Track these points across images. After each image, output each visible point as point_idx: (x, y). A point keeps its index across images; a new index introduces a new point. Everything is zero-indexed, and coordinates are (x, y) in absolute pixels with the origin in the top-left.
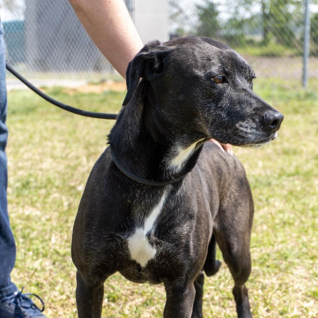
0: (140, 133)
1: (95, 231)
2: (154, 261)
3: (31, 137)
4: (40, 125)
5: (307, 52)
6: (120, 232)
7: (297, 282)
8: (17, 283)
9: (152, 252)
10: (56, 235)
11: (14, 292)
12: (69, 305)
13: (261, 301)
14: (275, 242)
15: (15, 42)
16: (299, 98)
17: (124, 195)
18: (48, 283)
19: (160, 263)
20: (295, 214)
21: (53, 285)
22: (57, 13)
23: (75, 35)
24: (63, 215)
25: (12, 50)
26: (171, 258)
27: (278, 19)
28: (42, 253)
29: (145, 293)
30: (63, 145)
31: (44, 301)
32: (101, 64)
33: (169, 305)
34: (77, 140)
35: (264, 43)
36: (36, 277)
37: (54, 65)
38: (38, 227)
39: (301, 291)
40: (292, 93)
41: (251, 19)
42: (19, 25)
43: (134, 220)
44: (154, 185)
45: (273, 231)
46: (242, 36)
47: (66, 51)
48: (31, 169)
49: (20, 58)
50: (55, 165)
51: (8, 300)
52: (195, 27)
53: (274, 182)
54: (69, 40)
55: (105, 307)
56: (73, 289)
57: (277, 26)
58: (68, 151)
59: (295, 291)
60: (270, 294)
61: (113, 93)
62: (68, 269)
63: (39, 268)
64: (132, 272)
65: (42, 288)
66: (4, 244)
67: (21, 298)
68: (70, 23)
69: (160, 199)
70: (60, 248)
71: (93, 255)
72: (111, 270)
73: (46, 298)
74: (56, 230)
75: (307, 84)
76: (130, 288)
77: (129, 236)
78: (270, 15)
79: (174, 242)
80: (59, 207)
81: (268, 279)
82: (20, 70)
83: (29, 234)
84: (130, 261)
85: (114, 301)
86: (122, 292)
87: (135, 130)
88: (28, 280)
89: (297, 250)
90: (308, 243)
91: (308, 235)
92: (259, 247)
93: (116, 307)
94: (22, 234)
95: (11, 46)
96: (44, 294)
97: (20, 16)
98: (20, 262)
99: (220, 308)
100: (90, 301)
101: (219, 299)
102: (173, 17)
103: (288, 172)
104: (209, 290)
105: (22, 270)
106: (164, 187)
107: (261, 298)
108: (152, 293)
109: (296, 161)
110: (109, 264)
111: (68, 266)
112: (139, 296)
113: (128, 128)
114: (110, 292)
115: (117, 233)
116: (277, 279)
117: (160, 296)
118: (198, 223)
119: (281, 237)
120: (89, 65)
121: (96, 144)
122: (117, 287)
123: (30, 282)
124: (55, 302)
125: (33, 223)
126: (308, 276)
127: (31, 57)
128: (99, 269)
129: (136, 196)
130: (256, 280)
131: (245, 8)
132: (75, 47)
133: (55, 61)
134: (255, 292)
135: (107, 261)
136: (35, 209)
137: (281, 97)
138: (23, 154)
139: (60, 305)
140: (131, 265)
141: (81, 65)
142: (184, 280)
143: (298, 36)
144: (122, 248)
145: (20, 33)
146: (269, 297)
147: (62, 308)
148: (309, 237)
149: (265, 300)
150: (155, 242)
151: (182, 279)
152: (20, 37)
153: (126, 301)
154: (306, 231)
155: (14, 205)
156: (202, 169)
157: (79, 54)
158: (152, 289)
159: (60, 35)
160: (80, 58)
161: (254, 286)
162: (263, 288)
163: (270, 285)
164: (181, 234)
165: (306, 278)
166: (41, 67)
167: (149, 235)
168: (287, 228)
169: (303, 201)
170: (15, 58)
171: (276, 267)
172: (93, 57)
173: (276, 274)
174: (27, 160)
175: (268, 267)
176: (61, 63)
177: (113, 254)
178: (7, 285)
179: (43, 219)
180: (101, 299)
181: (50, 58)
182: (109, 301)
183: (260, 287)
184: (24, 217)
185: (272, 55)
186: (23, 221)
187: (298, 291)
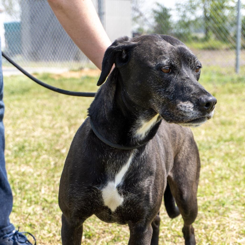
0: (113, 108)
1: (77, 183)
2: (122, 207)
3: (26, 112)
4: (33, 103)
5: (239, 46)
6: (96, 184)
7: (232, 223)
8: (15, 224)
9: (120, 200)
10: (45, 187)
11: (12, 230)
12: (55, 241)
13: (204, 238)
14: (214, 192)
15: (17, 38)
16: (233, 81)
17: (100, 156)
18: (39, 224)
19: (126, 209)
20: (230, 171)
21: (43, 225)
22: (46, 16)
23: (59, 33)
24: (50, 172)
25: (11, 45)
26: (135, 205)
27: (217, 20)
28: (34, 201)
29: (114, 232)
30: (50, 117)
31: (36, 238)
32: (80, 56)
33: (132, 241)
34: (61, 114)
35: (206, 39)
36: (30, 219)
37: (43, 56)
38: (31, 181)
39: (235, 230)
40: (227, 78)
41: (196, 20)
42: (17, 25)
43: (107, 176)
44: (124, 149)
45: (213, 184)
46: (189, 33)
47: (53, 45)
48: (25, 136)
49: (17, 51)
50: (44, 133)
51: (8, 237)
52: (153, 27)
53: (214, 146)
54: (55, 37)
55: (83, 242)
56: (58, 229)
57: (216, 26)
58: (54, 122)
59: (231, 230)
60: (211, 232)
61: (89, 78)
62: (54, 213)
63: (32, 213)
64: (105, 215)
65: (34, 228)
66: (3, 193)
67: (18, 235)
68: (55, 23)
69: (128, 159)
70: (48, 197)
71: (75, 202)
72: (89, 214)
73: (37, 236)
74: (45, 183)
75: (240, 70)
76: (102, 228)
77: (103, 187)
78: (210, 17)
79: (137, 193)
80: (47, 165)
81: (209, 221)
82: (18, 60)
83: (24, 186)
84: (104, 207)
85: (89, 238)
86: (96, 231)
87: (109, 106)
88: (23, 222)
89: (232, 198)
90: (240, 193)
91: (241, 187)
92: (202, 196)
93: (91, 243)
94: (19, 186)
95: (10, 42)
96: (36, 233)
97: (17, 18)
98: (17, 208)
99: (172, 243)
100: (72, 237)
101: (171, 237)
102: (135, 19)
103: (225, 138)
104: (163, 230)
105: (18, 214)
106: (131, 151)
107: (204, 236)
108: (119, 232)
109: (231, 130)
110: (88, 209)
111: (54, 211)
112: (109, 234)
113: (104, 104)
114: (86, 231)
115: (94, 186)
116: (217, 221)
117: (125, 234)
118: (157, 179)
119: (220, 188)
120: (71, 56)
121: (76, 117)
122: (92, 227)
123: (25, 223)
124: (44, 238)
125: (28, 178)
126: (240, 218)
127: (26, 50)
128: (80, 213)
129: (109, 157)
130: (200, 221)
131: (191, 12)
132: (60, 42)
133: (44, 53)
134: (199, 231)
135: (86, 207)
136: (29, 167)
137: (219, 81)
138: (19, 125)
139: (48, 241)
140: (104, 210)
141: (64, 56)
142: (145, 222)
143: (232, 34)
144: (97, 197)
145: (17, 31)
146: (211, 235)
147: (50, 243)
148: (241, 189)
149: (207, 237)
150: (123, 192)
151: (143, 221)
152: (18, 34)
153: (99, 238)
154: (239, 184)
155: (13, 164)
156: (160, 135)
157: (62, 48)
158: (119, 229)
159: (48, 33)
160: (64, 51)
161: (198, 226)
162: (206, 228)
163: (211, 226)
164: (143, 187)
165: (239, 220)
166: (33, 57)
167: (118, 187)
168: (224, 182)
169: (236, 160)
170: (13, 50)
171: (216, 211)
172: (73, 50)
173: (215, 217)
174: (23, 130)
175: (209, 211)
176: (49, 55)
177: (91, 201)
178: (7, 226)
179: (35, 175)
180: (81, 236)
181: (40, 51)
182: (86, 238)
183: (203, 227)
184: (21, 173)
185: (212, 49)
186: (20, 176)
187: (232, 230)
